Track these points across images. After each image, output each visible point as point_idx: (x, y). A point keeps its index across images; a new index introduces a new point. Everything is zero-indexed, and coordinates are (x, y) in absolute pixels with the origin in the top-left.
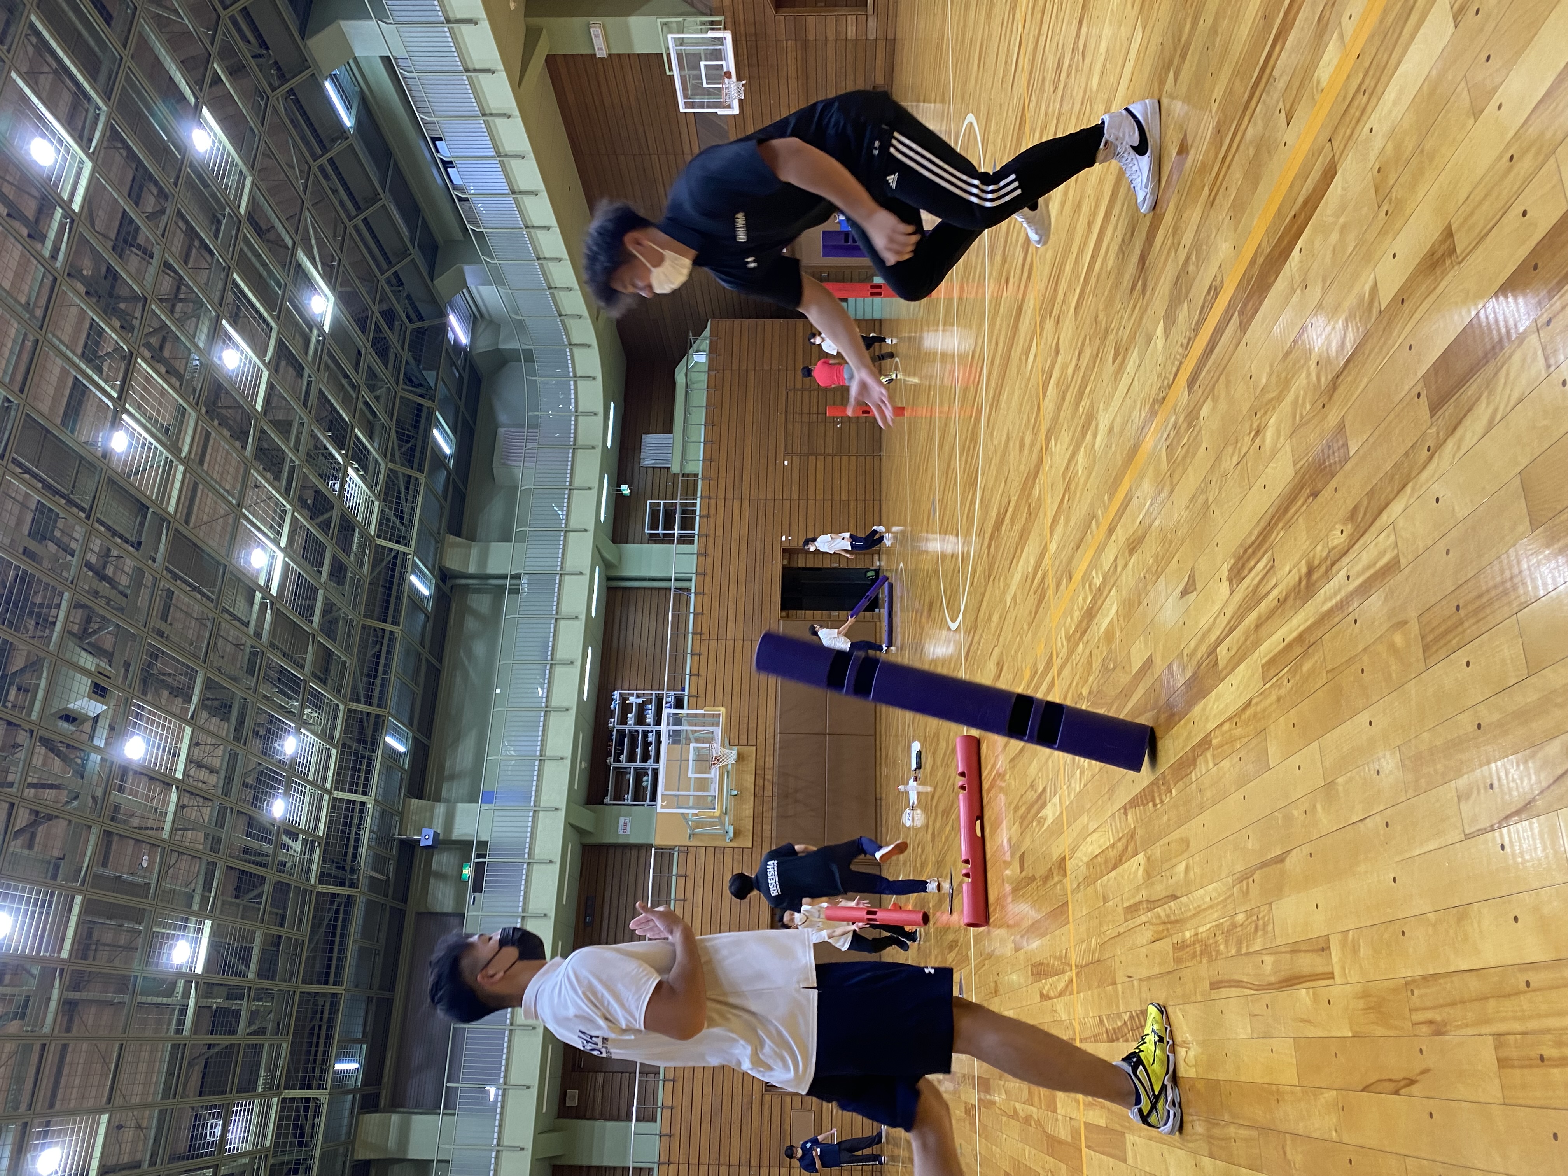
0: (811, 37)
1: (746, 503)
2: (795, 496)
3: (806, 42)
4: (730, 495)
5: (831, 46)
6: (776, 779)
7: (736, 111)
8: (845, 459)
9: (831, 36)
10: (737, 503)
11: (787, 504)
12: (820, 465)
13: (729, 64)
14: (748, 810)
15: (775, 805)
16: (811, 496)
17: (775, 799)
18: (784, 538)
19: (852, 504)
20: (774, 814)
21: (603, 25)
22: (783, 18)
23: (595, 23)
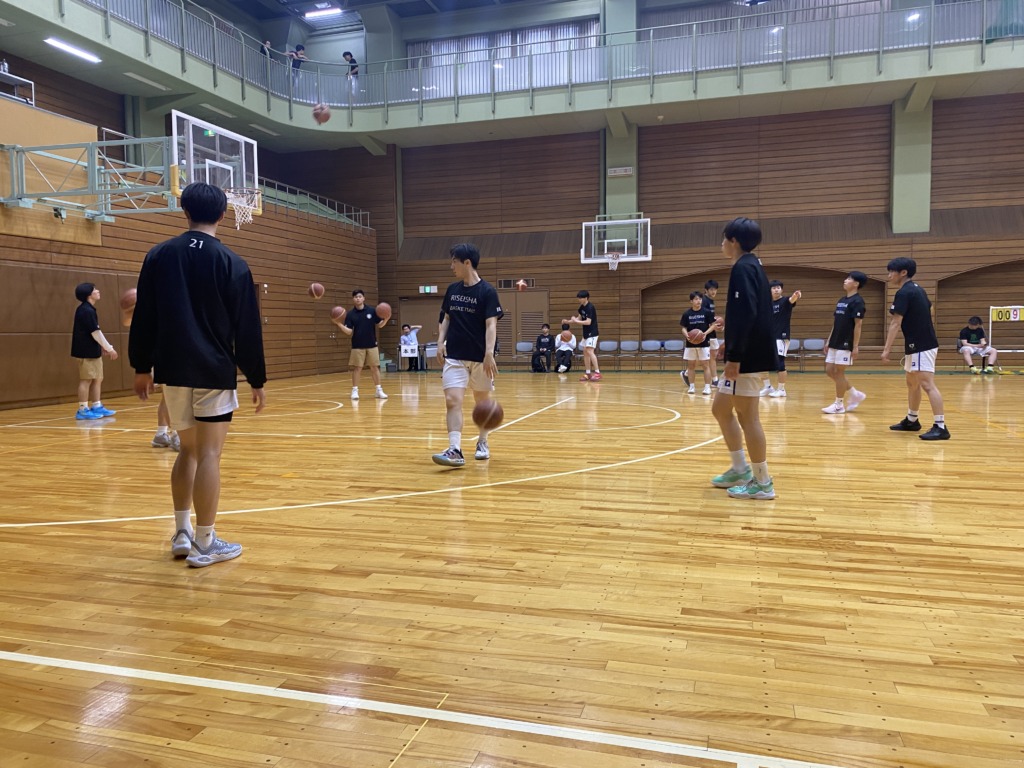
0: (622, 312)
1: (285, 250)
2: (292, 298)
3: (619, 309)
4: (289, 235)
5: (616, 324)
6: (71, 270)
7: (584, 261)
8: (313, 343)
9: (622, 325)
10: (284, 241)
11: (286, 290)
12: (310, 321)
13: (625, 258)
14: (37, 230)
15: (43, 267)
16: (293, 313)
17: (49, 267)
18: (266, 286)
19: (288, 352)
20: (32, 265)
21: (630, 176)
22: (636, 295)
23: (632, 171)
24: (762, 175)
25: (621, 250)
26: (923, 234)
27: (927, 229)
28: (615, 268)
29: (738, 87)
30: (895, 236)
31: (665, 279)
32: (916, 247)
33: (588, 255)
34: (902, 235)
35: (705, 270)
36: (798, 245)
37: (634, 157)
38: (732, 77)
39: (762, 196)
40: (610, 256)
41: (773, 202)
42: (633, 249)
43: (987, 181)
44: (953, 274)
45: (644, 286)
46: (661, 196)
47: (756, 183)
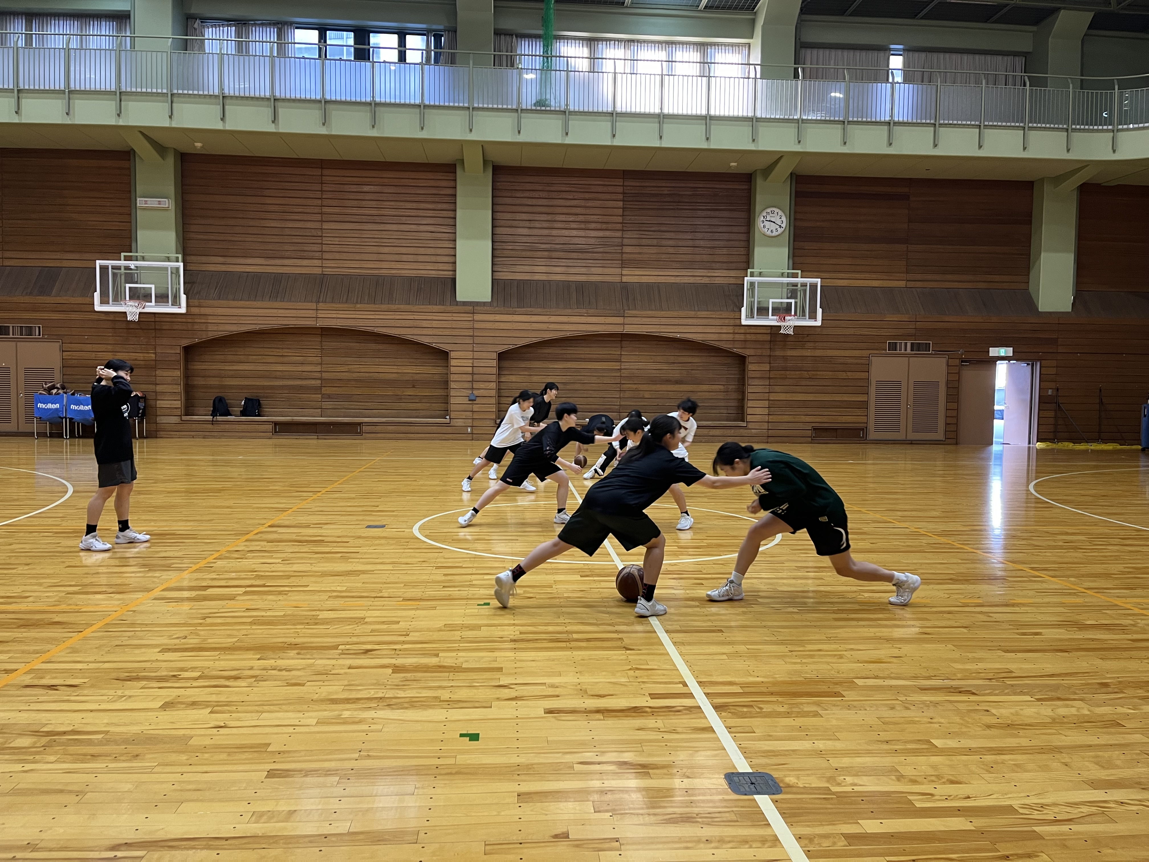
0: (158, 372)
3: (155, 368)
5: (151, 388)
7: (98, 307)
9: (159, 388)
13: (152, 307)
21: (166, 210)
22: (176, 352)
23: (168, 203)
24: (326, 226)
25: (146, 297)
26: (484, 304)
27: (489, 300)
28: (136, 318)
29: (273, 122)
30: (457, 303)
31: (211, 335)
32: (477, 317)
33: (104, 301)
34: (465, 303)
35: (257, 327)
36: (358, 306)
37: (171, 189)
38: (265, 109)
39: (325, 248)
40: (132, 303)
41: (337, 256)
42: (162, 298)
43: (546, 254)
44: (511, 347)
45: (185, 343)
46: (212, 237)
47: (320, 234)
